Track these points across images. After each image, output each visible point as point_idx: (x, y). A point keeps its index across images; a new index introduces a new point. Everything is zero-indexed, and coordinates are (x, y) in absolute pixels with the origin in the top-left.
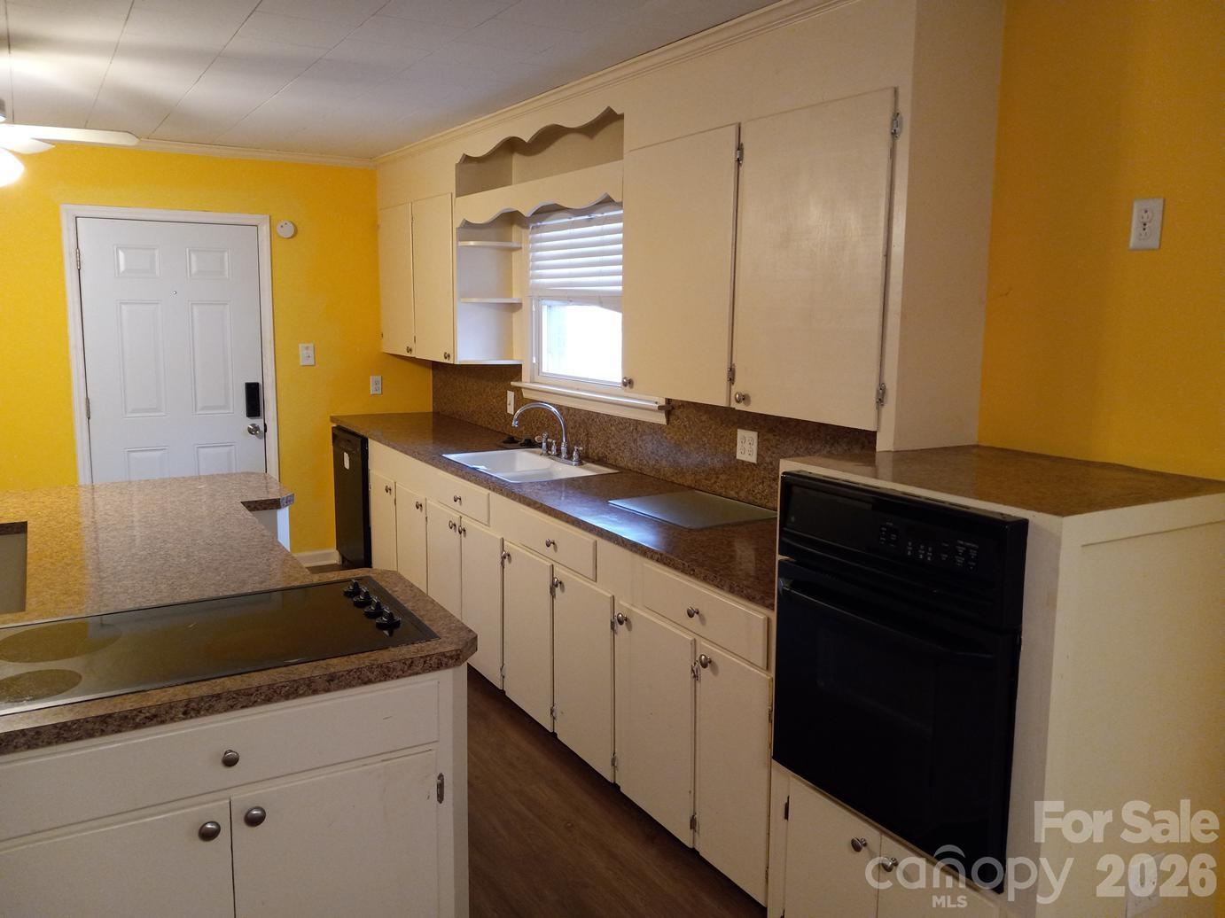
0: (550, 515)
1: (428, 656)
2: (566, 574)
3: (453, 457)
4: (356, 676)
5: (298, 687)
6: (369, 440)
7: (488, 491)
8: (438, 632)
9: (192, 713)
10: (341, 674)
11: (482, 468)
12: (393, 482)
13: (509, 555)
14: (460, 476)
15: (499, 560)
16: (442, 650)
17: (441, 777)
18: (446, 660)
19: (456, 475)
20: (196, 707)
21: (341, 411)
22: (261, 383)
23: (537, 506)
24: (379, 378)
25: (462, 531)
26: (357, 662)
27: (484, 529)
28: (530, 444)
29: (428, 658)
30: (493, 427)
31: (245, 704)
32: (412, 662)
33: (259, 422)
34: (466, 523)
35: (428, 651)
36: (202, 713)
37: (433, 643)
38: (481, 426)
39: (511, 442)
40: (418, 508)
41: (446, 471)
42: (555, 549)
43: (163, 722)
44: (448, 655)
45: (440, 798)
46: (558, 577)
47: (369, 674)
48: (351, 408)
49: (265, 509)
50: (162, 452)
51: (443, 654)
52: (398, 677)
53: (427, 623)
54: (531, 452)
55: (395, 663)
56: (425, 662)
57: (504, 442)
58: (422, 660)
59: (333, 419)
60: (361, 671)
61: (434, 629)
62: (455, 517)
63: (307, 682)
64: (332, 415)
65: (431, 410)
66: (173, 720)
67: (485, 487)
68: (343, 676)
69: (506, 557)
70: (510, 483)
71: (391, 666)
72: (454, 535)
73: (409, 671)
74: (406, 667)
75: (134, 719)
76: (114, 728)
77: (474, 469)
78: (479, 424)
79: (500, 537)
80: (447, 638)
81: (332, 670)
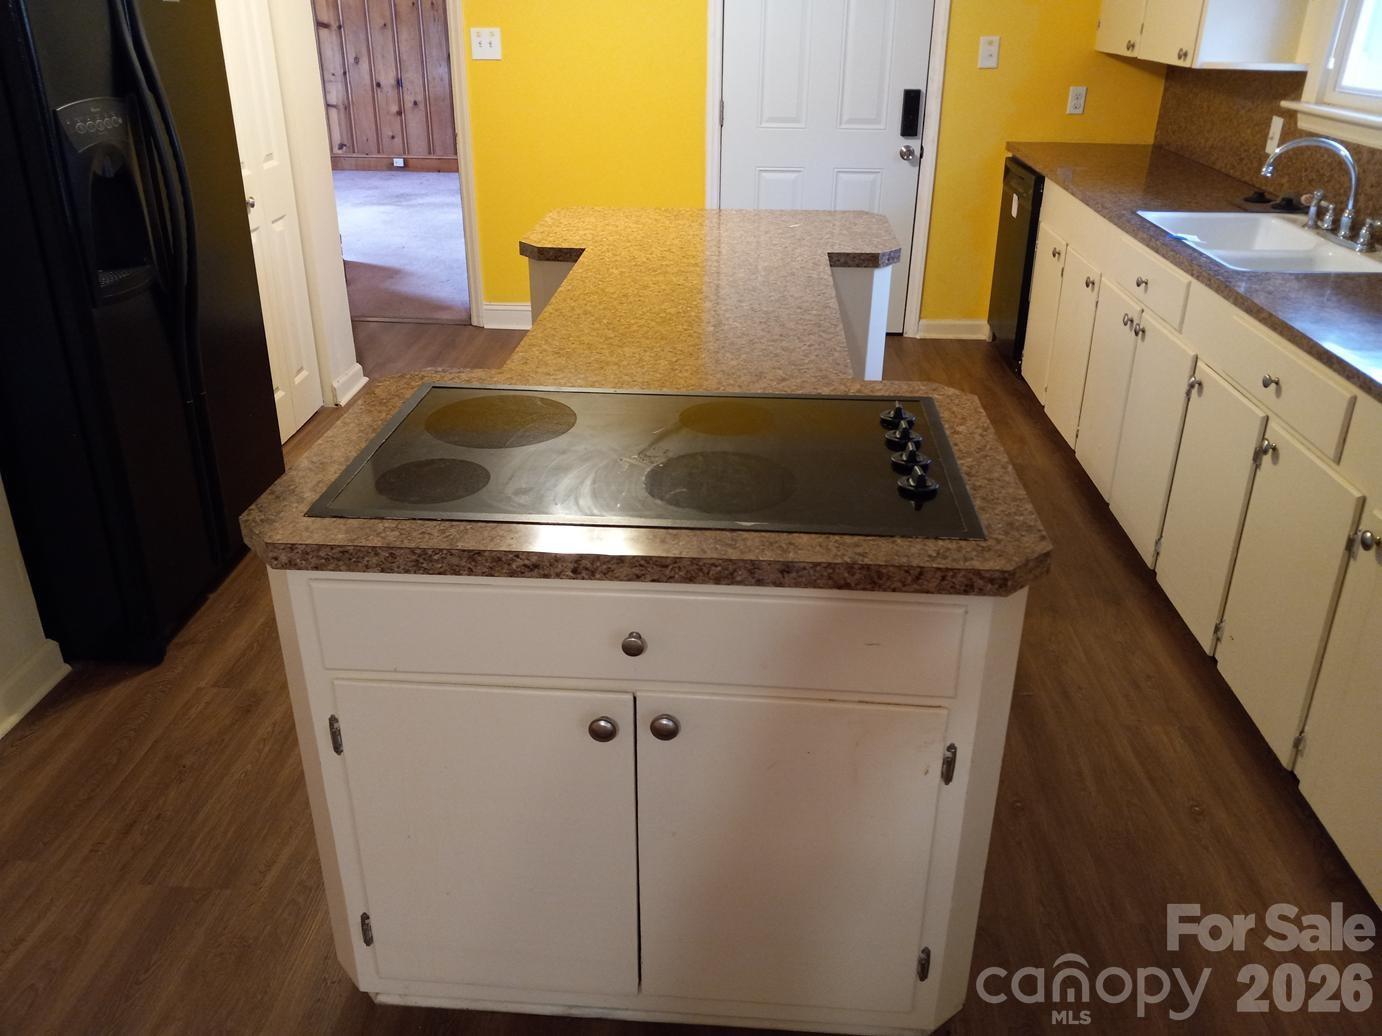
0: (1281, 334)
1: (952, 570)
2: (1288, 437)
3: (1152, 216)
4: (825, 574)
5: (735, 571)
6: (1046, 179)
7: (1190, 278)
8: (989, 526)
9: (584, 574)
10: (802, 565)
11: (1192, 240)
12: (1064, 243)
13: (1200, 384)
14: (1152, 248)
15: (1185, 388)
16: (977, 564)
17: (952, 748)
18: (981, 582)
19: (1148, 246)
20: (589, 565)
21: (1023, 136)
22: (923, 90)
23: (1263, 315)
24: (1082, 90)
25: (1140, 332)
26: (834, 550)
27: (1174, 338)
28: (1290, 207)
29: (951, 573)
30: (1238, 174)
31: (656, 577)
32: (921, 574)
33: (914, 144)
34: (1149, 321)
35: (954, 560)
36: (598, 576)
37: (968, 546)
38: (1219, 172)
39: (1259, 200)
40: (1087, 286)
41: (1135, 236)
42: (1278, 392)
43: (546, 576)
44: (988, 575)
45: (948, 776)
46: (1272, 438)
47: (846, 575)
48: (1036, 132)
49: (858, 266)
50: (795, 175)
51: (978, 573)
52: (894, 590)
53: (977, 503)
54: (1289, 220)
55: (891, 569)
56: (944, 578)
57: (1247, 200)
58: (939, 575)
59: (1010, 146)
60: (834, 569)
61: (984, 519)
62: (1133, 311)
63: (749, 566)
64: (1010, 140)
65: (1151, 141)
66: (558, 576)
67: (1187, 271)
68: (804, 569)
69: (1195, 386)
70: (1227, 270)
71: (884, 571)
72: (1127, 333)
73: (916, 586)
74: (910, 579)
75: (509, 564)
76: (485, 570)
77: (1179, 240)
78: (1217, 167)
79: (1192, 354)
80: (998, 541)
81: (791, 556)
